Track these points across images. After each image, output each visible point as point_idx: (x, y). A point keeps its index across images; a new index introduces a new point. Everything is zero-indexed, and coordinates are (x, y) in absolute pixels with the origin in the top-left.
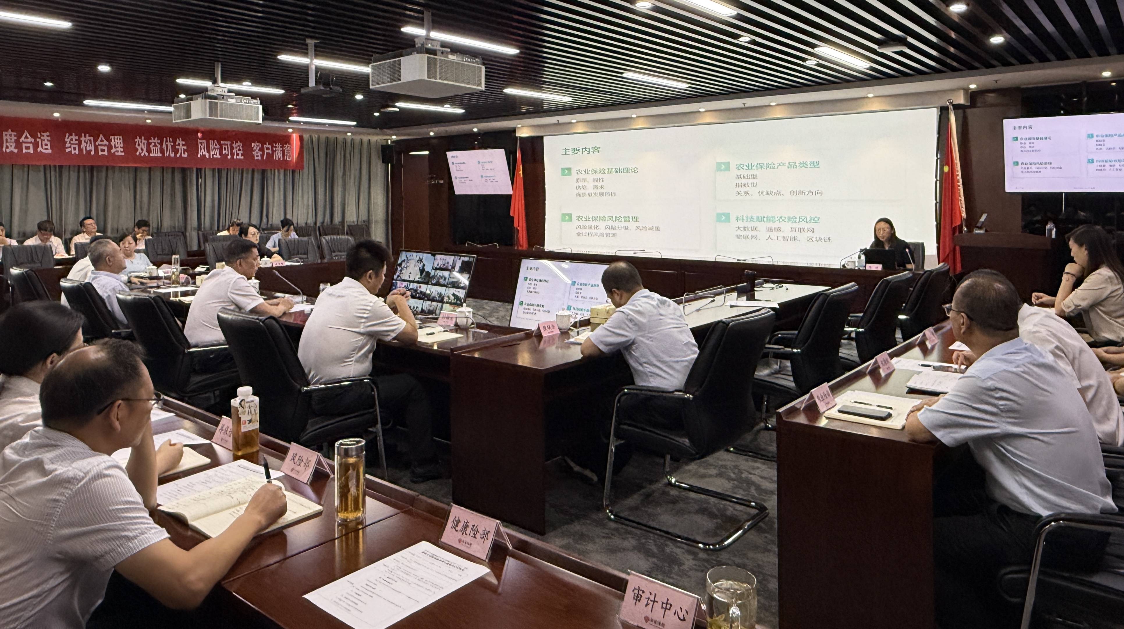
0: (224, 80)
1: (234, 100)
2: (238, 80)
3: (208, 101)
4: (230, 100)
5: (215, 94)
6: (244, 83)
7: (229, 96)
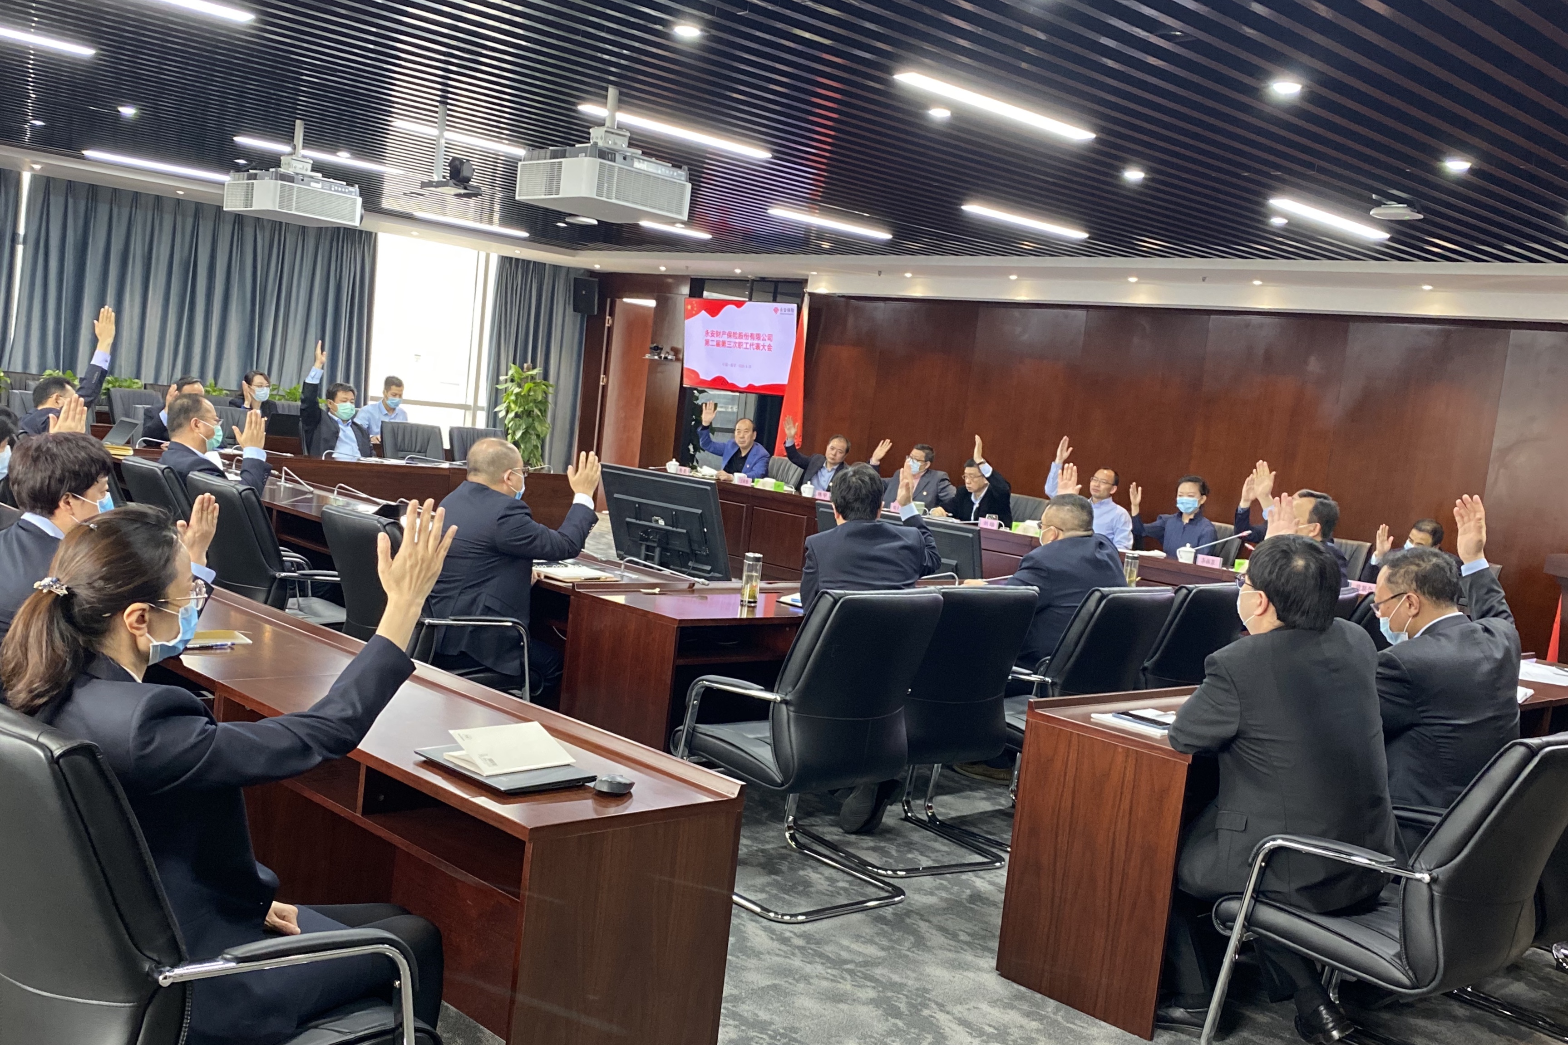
0: (308, 143)
1: (319, 186)
2: (333, 148)
3: (280, 182)
4: (313, 184)
5: (290, 171)
6: (339, 154)
7: (312, 177)
